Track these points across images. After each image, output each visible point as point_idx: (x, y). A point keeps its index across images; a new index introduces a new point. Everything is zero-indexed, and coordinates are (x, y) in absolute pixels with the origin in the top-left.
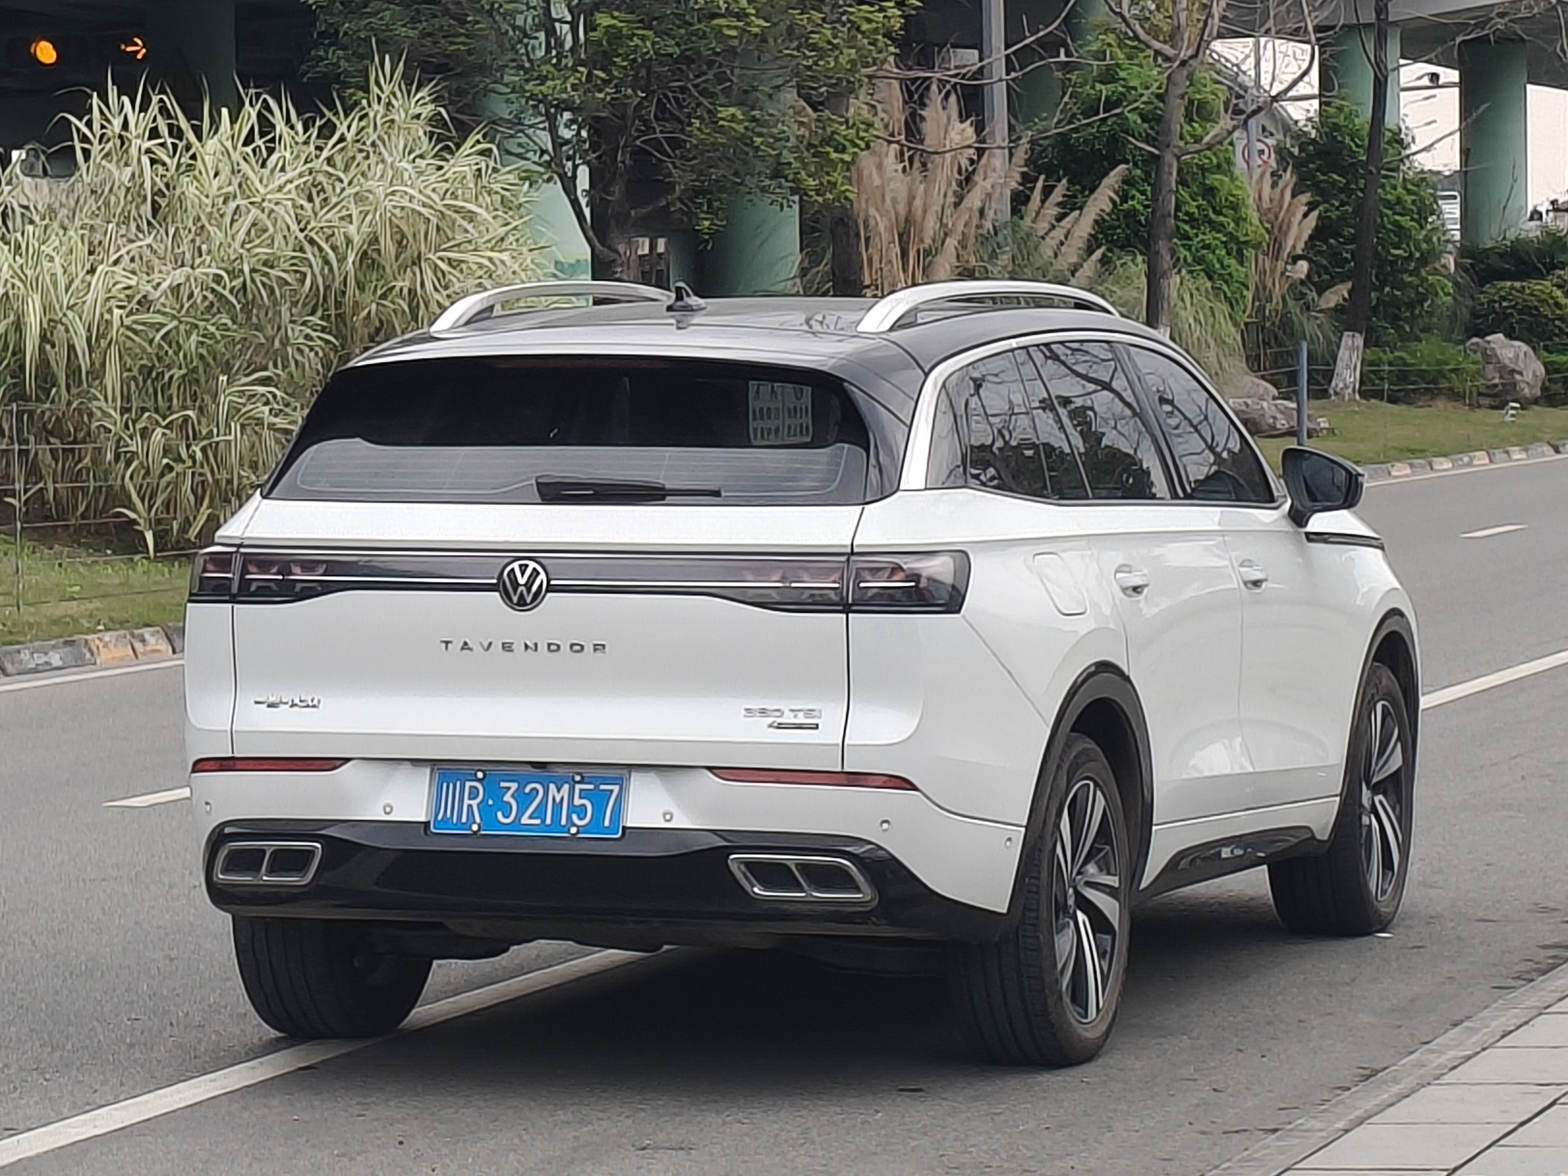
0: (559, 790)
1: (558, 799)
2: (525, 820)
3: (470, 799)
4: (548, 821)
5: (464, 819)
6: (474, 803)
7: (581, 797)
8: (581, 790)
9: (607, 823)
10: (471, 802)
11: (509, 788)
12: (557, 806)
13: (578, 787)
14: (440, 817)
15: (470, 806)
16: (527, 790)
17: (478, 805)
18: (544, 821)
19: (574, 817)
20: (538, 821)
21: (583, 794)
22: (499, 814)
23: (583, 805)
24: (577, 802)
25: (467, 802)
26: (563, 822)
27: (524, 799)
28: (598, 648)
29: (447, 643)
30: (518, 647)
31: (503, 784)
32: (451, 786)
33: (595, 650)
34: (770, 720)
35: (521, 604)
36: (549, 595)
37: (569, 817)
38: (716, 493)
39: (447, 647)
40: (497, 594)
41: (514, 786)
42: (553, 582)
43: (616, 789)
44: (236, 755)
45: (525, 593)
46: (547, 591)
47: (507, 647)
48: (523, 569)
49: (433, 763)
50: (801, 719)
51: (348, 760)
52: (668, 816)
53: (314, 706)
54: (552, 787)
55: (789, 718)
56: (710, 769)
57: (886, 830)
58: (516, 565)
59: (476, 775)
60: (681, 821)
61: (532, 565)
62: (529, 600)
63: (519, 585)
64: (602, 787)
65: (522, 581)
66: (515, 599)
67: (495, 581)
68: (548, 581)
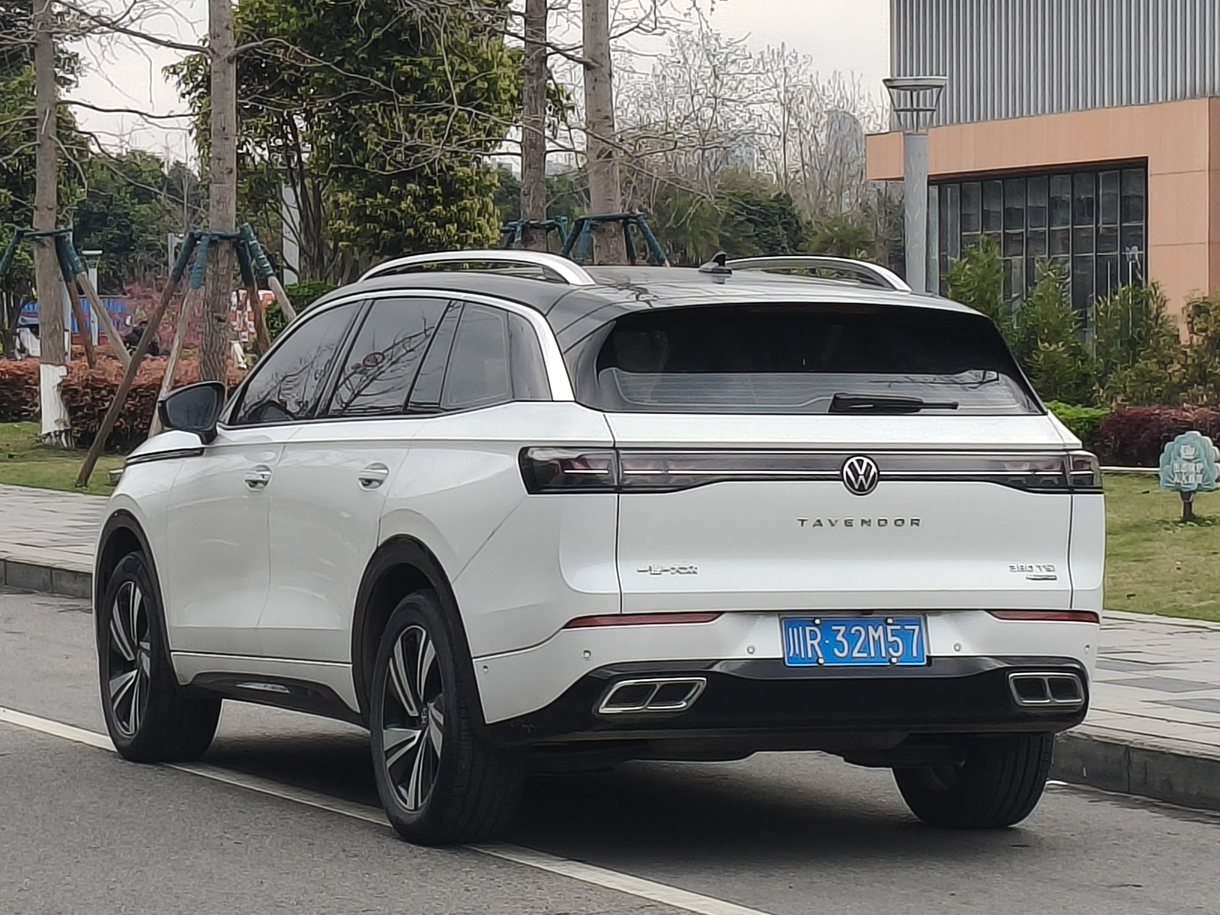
0: (876, 631)
1: (876, 638)
2: (855, 654)
3: (811, 639)
4: (873, 654)
5: (810, 655)
6: (815, 643)
7: (892, 636)
8: (892, 630)
9: (915, 654)
10: (813, 642)
11: (839, 631)
12: (877, 642)
13: (889, 628)
14: (791, 654)
15: (812, 645)
16: (853, 631)
17: (819, 644)
18: (869, 654)
19: (891, 650)
20: (865, 655)
21: (894, 633)
22: (836, 651)
23: (895, 641)
24: (891, 639)
25: (809, 642)
26: (884, 654)
27: (852, 639)
28: (915, 522)
29: (803, 521)
30: (857, 523)
31: (834, 628)
32: (795, 630)
33: (912, 524)
34: (1026, 574)
35: (862, 490)
36: (880, 483)
37: (887, 651)
38: (954, 406)
39: (802, 524)
40: (842, 483)
41: (843, 629)
42: (881, 473)
43: (917, 628)
44: (623, 612)
45: (864, 481)
46: (879, 480)
47: (848, 523)
48: (860, 462)
49: (779, 612)
50: (1045, 573)
51: (721, 613)
52: (958, 646)
53: (694, 572)
54: (870, 628)
55: (1036, 572)
56: (988, 611)
57: (1087, 653)
58: (853, 460)
59: (814, 622)
60: (967, 651)
61: (866, 461)
62: (866, 487)
63: (859, 475)
64: (907, 627)
65: (861, 472)
66: (857, 487)
67: (838, 473)
68: (879, 472)
